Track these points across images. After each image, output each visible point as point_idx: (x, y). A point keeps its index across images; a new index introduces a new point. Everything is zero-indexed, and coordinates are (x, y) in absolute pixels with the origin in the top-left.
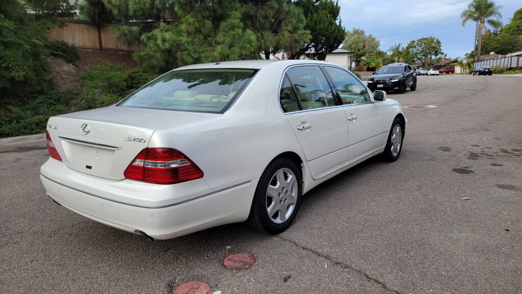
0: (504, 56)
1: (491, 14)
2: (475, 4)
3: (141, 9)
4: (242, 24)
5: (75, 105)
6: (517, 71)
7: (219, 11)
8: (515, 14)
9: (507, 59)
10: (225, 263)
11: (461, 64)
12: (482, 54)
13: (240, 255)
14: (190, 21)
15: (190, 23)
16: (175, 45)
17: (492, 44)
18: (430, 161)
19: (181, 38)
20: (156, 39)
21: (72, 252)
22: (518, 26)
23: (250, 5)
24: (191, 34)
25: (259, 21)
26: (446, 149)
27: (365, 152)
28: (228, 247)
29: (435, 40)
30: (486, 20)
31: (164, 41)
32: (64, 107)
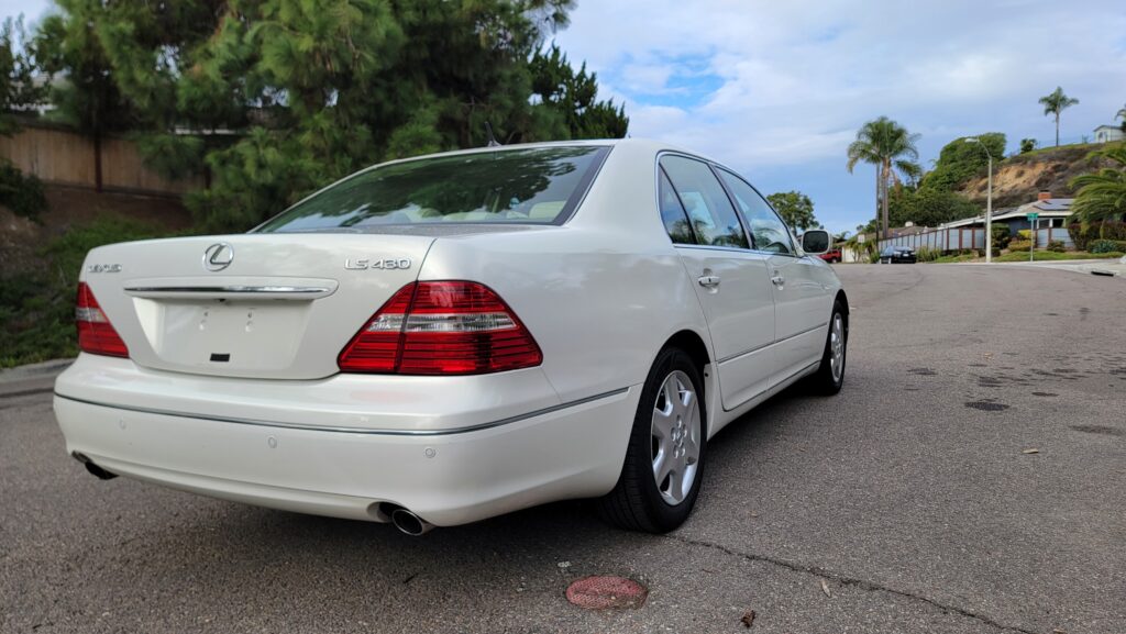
0: (932, 229)
1: (902, 148)
2: (870, 130)
3: (205, 96)
4: (438, 137)
5: (36, 308)
6: (961, 256)
7: (389, 107)
8: (942, 152)
9: (939, 234)
10: (572, 600)
11: (853, 244)
12: (890, 226)
13: (601, 580)
14: (323, 126)
15: (322, 129)
16: (285, 176)
17: (907, 207)
18: (910, 392)
19: (300, 162)
20: (241, 164)
21: (144, 599)
22: (950, 175)
23: (454, 99)
24: (323, 154)
25: (472, 133)
26: (925, 372)
27: (797, 363)
28: (566, 564)
29: (801, 198)
30: (893, 160)
31: (261, 165)
32: (13, 311)
